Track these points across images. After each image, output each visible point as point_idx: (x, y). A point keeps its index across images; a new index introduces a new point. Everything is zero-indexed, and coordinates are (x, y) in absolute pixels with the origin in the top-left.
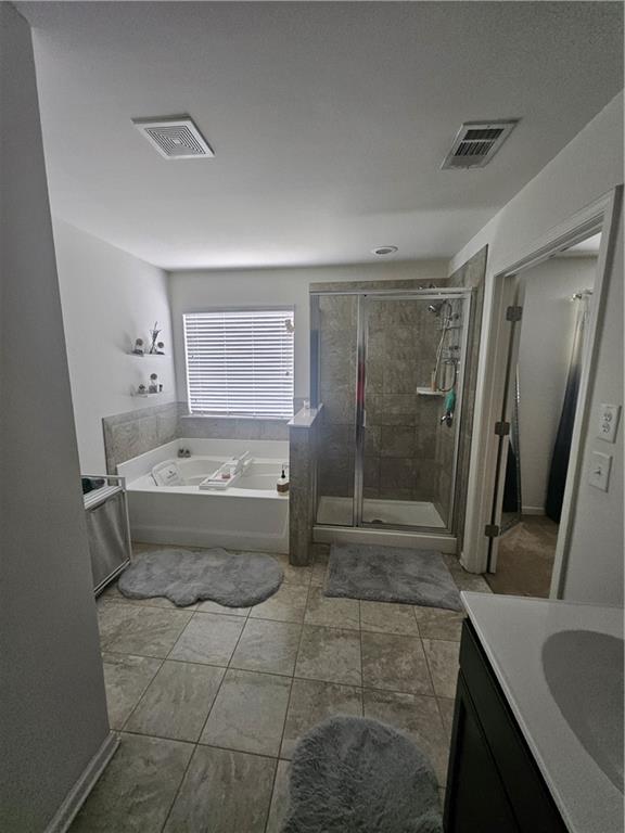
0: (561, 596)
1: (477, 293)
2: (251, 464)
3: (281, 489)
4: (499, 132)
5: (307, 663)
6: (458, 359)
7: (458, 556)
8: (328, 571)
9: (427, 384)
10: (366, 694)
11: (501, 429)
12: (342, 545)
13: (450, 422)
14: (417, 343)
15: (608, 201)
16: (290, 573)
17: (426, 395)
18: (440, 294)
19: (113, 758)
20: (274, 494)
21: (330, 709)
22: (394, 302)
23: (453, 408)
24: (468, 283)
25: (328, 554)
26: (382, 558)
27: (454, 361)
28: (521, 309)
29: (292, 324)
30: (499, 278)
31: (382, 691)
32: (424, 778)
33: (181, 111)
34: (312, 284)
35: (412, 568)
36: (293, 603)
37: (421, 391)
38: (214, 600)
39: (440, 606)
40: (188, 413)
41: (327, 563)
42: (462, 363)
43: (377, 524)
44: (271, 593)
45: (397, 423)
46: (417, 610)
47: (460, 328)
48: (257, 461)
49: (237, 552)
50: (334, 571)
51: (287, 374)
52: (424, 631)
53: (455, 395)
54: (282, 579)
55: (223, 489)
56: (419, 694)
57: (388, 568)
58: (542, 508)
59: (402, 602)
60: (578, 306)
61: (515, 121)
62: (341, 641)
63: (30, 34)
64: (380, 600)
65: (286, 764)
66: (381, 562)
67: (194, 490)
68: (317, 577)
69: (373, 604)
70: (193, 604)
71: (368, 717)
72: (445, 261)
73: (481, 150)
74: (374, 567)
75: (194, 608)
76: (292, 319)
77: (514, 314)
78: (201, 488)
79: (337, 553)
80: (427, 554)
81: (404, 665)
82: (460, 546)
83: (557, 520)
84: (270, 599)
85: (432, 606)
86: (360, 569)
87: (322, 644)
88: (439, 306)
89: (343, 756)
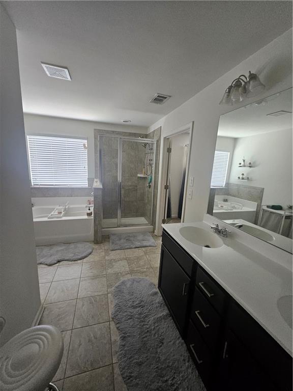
0: (183, 222)
1: (158, 141)
2: (68, 208)
3: (89, 214)
4: (166, 98)
5: (110, 270)
6: (153, 164)
7: (154, 232)
8: (111, 244)
9: (141, 173)
10: (132, 272)
11: (167, 187)
12: (114, 235)
13: (150, 187)
14: (137, 157)
15: (191, 125)
16: (96, 246)
17: (141, 177)
18: (146, 140)
19: (43, 312)
20: (86, 217)
21: (121, 278)
22: (129, 141)
23: (151, 182)
24: (155, 138)
25: (109, 238)
26: (129, 236)
27: (151, 165)
28: (171, 149)
29: (87, 146)
30: (165, 138)
31: (136, 270)
32: (152, 284)
33: (65, 65)
34: (95, 130)
35: (140, 237)
36: (100, 255)
37: (139, 175)
38: (66, 260)
39: (150, 246)
40: (31, 185)
41: (109, 241)
42: (154, 165)
43: (126, 226)
44: (90, 254)
45: (130, 188)
46: (143, 249)
47: (153, 153)
48: (71, 206)
49: (70, 243)
50: (113, 243)
51: (84, 168)
52: (146, 253)
53: (151, 177)
54: (93, 249)
55: (61, 217)
56: (147, 268)
57: (132, 239)
58: (177, 215)
59: (138, 247)
60: (186, 148)
61: (170, 96)
62: (120, 261)
63: (16, 31)
64: (131, 248)
65: (110, 294)
66: (129, 238)
67: (46, 219)
68: (106, 246)
69: (129, 250)
70: (56, 263)
71: (133, 277)
72: (147, 128)
73: (161, 101)
74: (127, 240)
75: (57, 264)
76: (86, 144)
77: (169, 150)
78: (49, 218)
79: (112, 237)
80: (144, 233)
81: (141, 263)
82: (154, 229)
83: (181, 218)
84: (90, 256)
85: (148, 247)
86: (122, 241)
87: (114, 264)
88: (145, 144)
89: (128, 287)
